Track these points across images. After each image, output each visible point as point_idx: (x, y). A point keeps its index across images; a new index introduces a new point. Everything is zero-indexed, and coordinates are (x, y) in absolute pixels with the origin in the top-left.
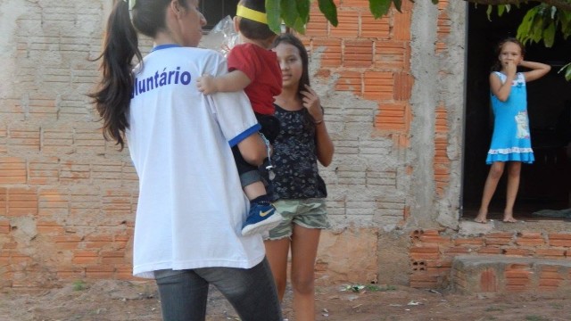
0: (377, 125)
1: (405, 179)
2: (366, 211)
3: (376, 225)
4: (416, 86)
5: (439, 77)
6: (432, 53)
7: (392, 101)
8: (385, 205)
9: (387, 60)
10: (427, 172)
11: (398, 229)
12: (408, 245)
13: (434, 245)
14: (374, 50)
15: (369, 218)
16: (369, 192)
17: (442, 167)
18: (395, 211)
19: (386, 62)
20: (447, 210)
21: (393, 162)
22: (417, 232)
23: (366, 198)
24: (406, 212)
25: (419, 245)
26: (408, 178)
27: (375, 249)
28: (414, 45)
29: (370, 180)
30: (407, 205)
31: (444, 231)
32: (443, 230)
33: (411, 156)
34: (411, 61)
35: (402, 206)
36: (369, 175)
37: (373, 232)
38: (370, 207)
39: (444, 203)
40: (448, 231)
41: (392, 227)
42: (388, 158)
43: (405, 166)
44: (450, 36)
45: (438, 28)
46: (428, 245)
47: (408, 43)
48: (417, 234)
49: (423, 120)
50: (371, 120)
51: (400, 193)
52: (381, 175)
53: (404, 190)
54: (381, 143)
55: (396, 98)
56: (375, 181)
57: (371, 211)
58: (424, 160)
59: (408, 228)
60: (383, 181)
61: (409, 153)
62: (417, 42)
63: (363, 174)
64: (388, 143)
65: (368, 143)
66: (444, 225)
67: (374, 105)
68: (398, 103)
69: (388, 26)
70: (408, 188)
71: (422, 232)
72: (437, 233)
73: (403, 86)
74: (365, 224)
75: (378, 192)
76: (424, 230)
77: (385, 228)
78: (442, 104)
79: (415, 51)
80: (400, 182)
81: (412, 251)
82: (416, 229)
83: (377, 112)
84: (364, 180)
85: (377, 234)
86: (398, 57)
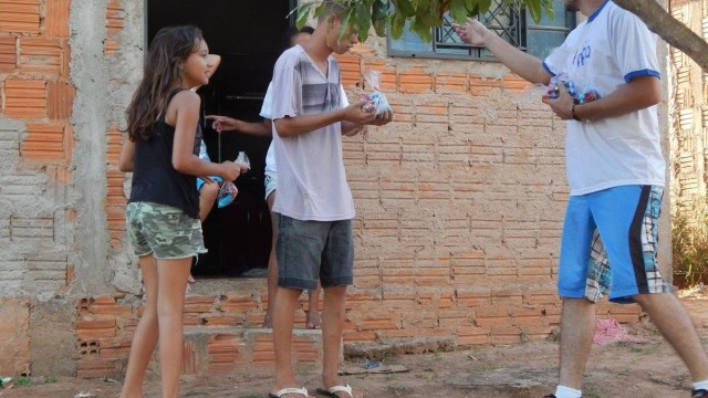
0: (24, 153)
1: (65, 228)
2: (11, 275)
3: (25, 293)
4: (79, 100)
5: (109, 88)
6: (100, 54)
7: (46, 120)
8: (39, 265)
9: (36, 63)
10: (97, 217)
11: (57, 297)
12: (73, 319)
13: (109, 317)
14: (19, 50)
15: (16, 284)
16: (15, 248)
17: (118, 210)
18: (54, 273)
19: (36, 66)
20: (125, 268)
21: (49, 204)
22: (84, 300)
23: (10, 257)
24: (69, 273)
25: (88, 318)
26: (70, 226)
27: (26, 327)
28: (74, 44)
29: (16, 231)
30: (70, 264)
31: (123, 297)
32: (120, 296)
33: (74, 195)
34: (70, 65)
35: (63, 266)
36: (14, 224)
37: (23, 303)
38: (19, 269)
39: (122, 259)
40: (128, 297)
41: (50, 295)
42: (42, 199)
43: (66, 209)
44: (124, 32)
45: (107, 21)
46: (100, 317)
47: (66, 41)
48: (85, 304)
49: (89, 146)
50: (16, 145)
51: (61, 248)
52: (33, 222)
53: (65, 243)
54: (30, 179)
55: (51, 117)
56: (23, 231)
57: (19, 273)
58: (92, 200)
59: (72, 296)
60: (35, 231)
61: (71, 192)
62: (79, 39)
63: (7, 223)
64: (41, 178)
65: (13, 178)
66: (122, 289)
67: (20, 125)
68: (55, 123)
69: (37, 18)
70: (71, 240)
71: (92, 300)
72: (113, 301)
73: (61, 99)
74: (12, 294)
75: (29, 246)
76: (95, 297)
77: (40, 297)
78: (115, 123)
79: (75, 51)
80: (60, 233)
81: (77, 327)
82: (83, 296)
83: (25, 136)
84: (7, 231)
85: (28, 305)
86: (53, 60)
